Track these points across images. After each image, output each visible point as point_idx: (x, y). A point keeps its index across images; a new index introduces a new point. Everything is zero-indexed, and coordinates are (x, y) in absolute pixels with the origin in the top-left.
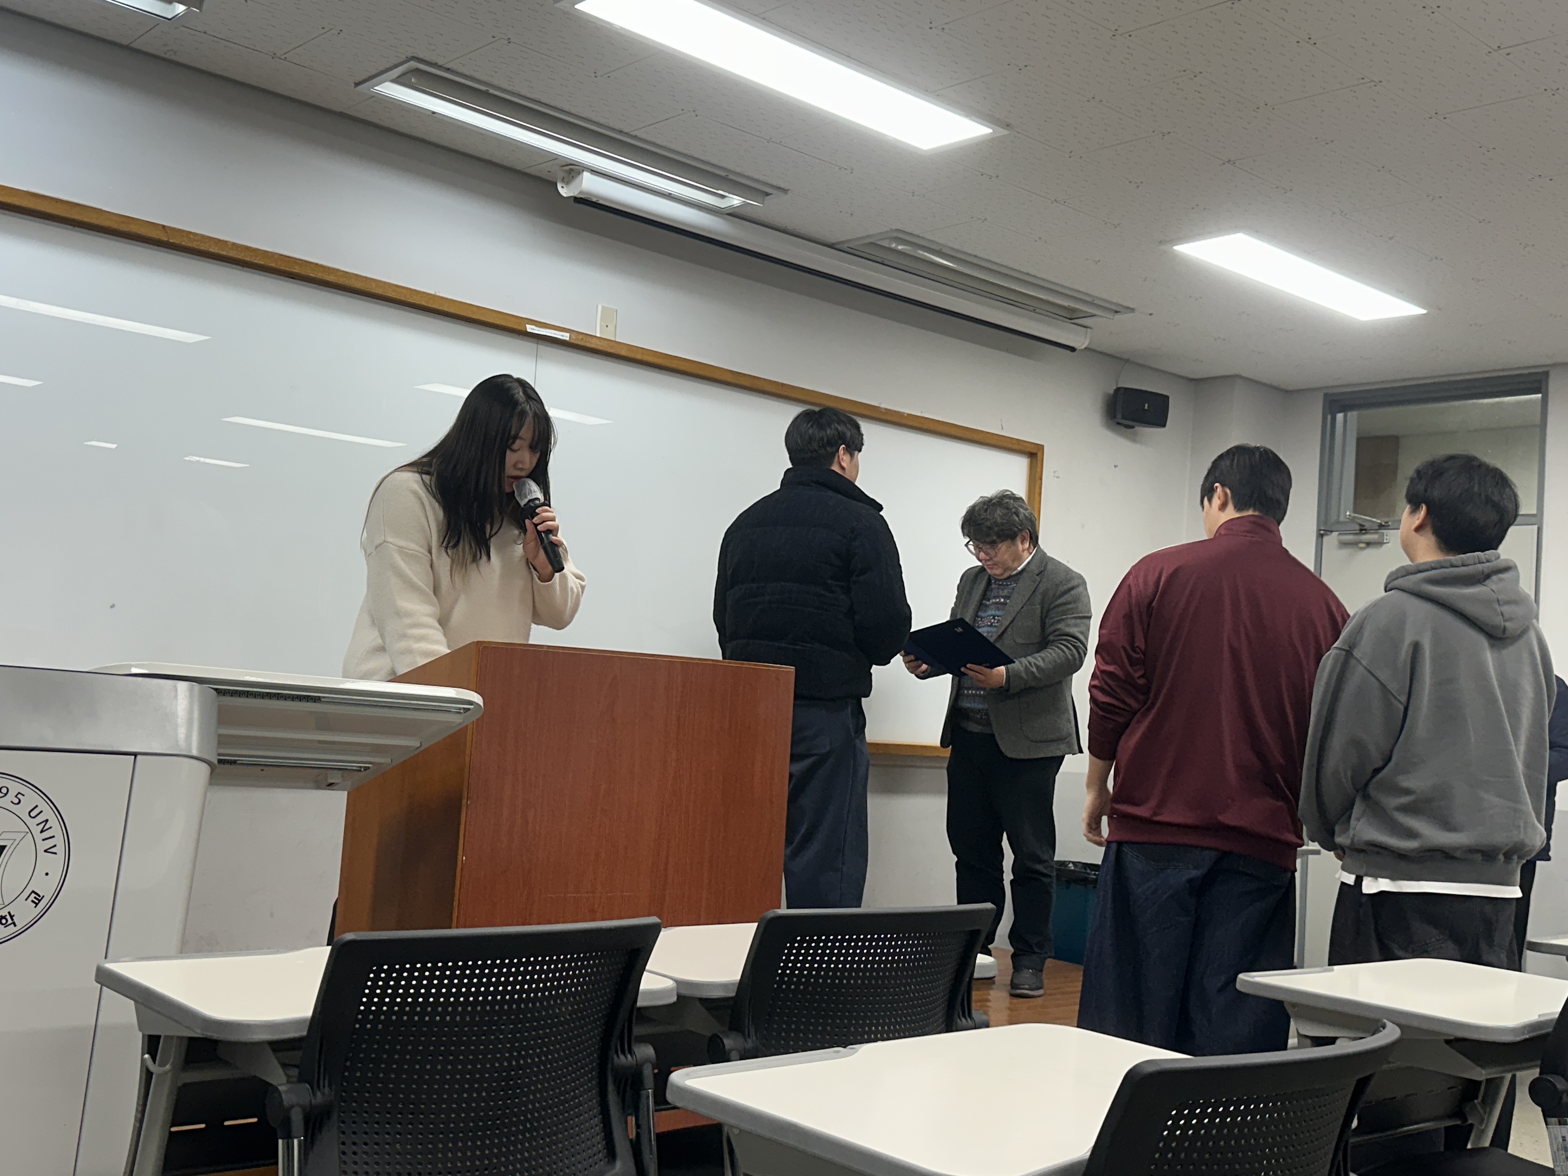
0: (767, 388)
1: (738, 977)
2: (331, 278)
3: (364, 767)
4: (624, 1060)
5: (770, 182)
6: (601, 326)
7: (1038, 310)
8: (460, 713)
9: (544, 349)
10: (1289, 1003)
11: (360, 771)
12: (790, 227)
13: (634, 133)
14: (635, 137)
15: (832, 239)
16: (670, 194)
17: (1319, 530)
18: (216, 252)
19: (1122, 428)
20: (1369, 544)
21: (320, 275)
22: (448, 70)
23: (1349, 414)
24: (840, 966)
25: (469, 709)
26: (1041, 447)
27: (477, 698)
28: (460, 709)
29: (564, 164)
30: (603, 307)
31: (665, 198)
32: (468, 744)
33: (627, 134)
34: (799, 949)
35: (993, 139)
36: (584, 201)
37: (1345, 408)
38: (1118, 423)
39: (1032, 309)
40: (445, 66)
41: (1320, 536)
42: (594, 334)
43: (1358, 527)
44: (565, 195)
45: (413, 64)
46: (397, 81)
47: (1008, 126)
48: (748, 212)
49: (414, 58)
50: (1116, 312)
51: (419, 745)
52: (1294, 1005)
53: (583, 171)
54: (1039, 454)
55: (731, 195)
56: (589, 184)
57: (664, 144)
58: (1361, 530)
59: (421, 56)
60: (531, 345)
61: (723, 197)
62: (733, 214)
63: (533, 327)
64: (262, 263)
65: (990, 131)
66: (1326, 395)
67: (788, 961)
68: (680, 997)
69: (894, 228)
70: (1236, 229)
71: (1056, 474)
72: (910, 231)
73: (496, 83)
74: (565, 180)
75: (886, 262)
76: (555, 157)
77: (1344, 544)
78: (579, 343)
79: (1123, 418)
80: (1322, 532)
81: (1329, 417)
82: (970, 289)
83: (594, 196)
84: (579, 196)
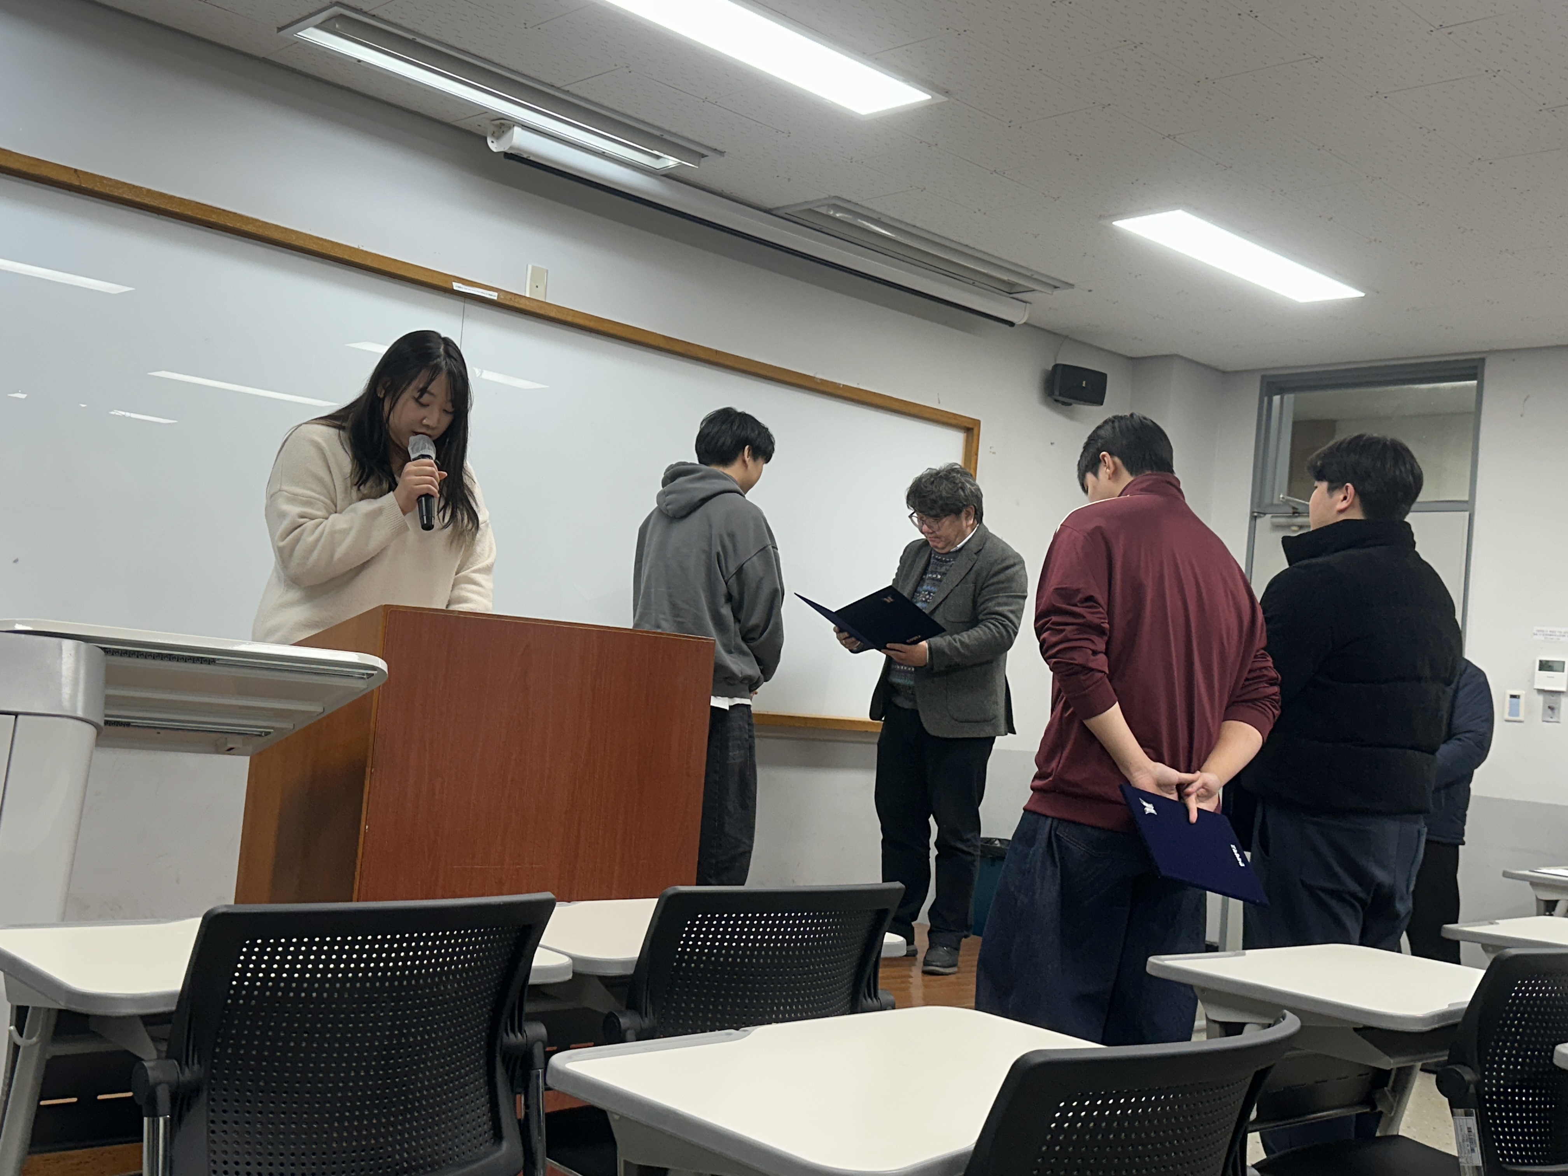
0: (701, 355)
1: (637, 955)
2: (250, 228)
3: (265, 732)
4: (514, 1039)
5: (706, 143)
6: (531, 285)
7: (977, 283)
8: (363, 678)
9: (472, 308)
10: (1199, 987)
11: (260, 736)
12: (727, 191)
13: (566, 88)
14: (567, 92)
15: (769, 205)
16: (604, 152)
17: (1252, 512)
18: (130, 198)
19: (1060, 405)
21: (238, 225)
22: (373, 16)
23: (1286, 397)
24: (742, 944)
25: (373, 675)
26: (977, 423)
27: (381, 664)
28: (363, 674)
29: (495, 118)
30: (533, 267)
31: (598, 157)
32: (374, 711)
33: (559, 89)
34: (699, 927)
35: (932, 105)
36: (514, 157)
37: (1282, 390)
38: (1056, 401)
39: (971, 282)
40: (369, 12)
41: (1254, 518)
42: (523, 295)
43: (1291, 511)
44: (495, 150)
45: (337, 10)
46: (321, 27)
47: (947, 93)
48: (684, 174)
49: (338, 4)
50: (1056, 287)
51: (322, 711)
52: (1203, 990)
53: (514, 126)
54: (976, 430)
55: (666, 156)
56: (520, 139)
57: (597, 100)
58: (1294, 513)
59: (346, 2)
60: (456, 304)
61: (658, 157)
62: (668, 176)
63: (460, 285)
64: (178, 211)
65: (929, 97)
66: (1263, 377)
67: (688, 938)
68: (575, 974)
69: (833, 194)
70: (1173, 205)
71: (993, 450)
72: (848, 199)
73: (422, 31)
74: (495, 135)
75: (823, 230)
76: (485, 111)
77: (1276, 527)
78: (507, 303)
79: (1060, 395)
80: (1256, 514)
81: (1266, 399)
82: (908, 260)
83: (525, 152)
84: (510, 152)
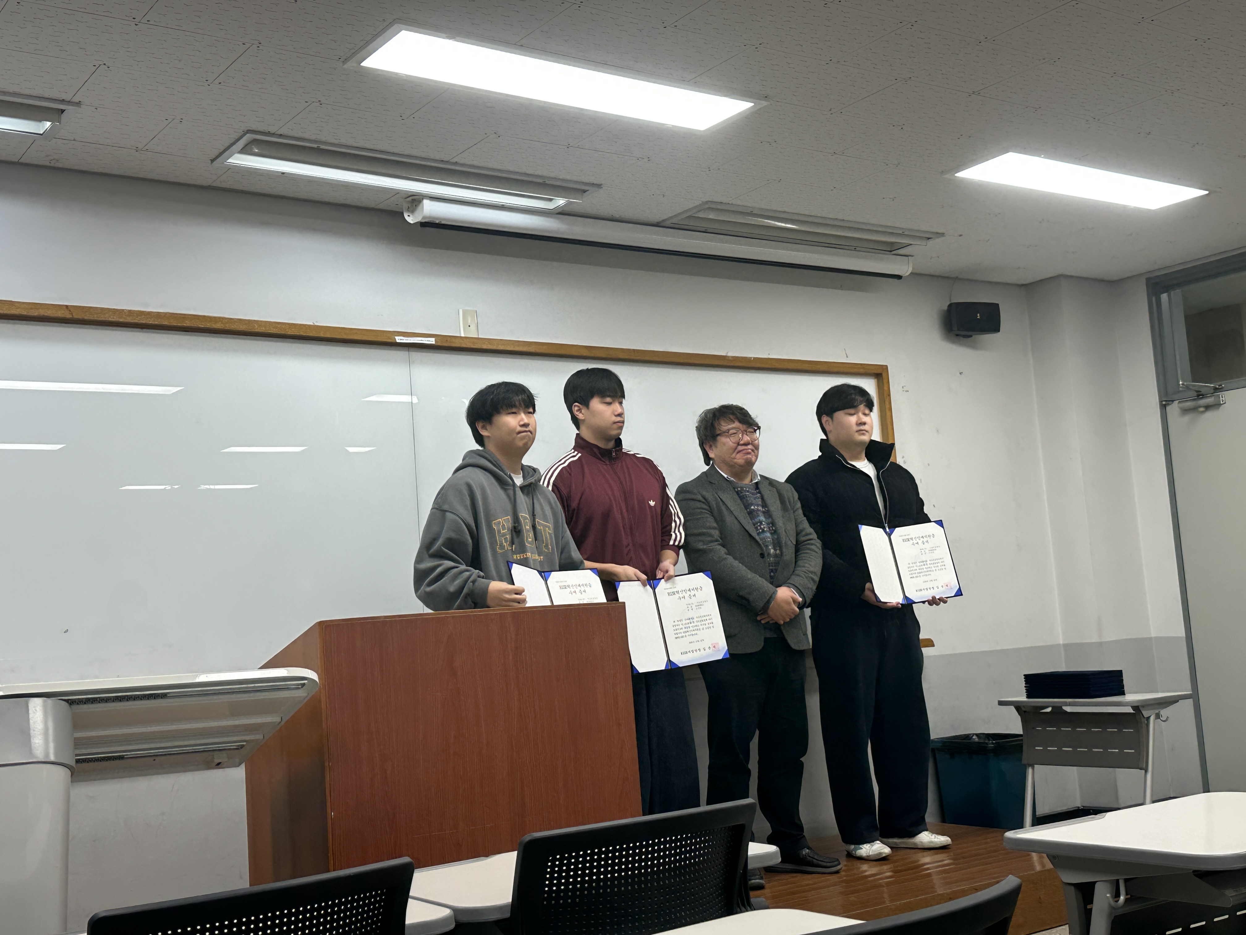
0: (621, 356)
3: (240, 745)
5: (583, 181)
6: (464, 326)
8: (297, 689)
9: (416, 355)
12: (617, 215)
14: (455, 163)
15: (656, 219)
16: (503, 205)
17: (1161, 402)
19: (962, 338)
20: (1208, 407)
22: (281, 136)
23: (1172, 293)
25: (305, 684)
26: (885, 368)
27: (313, 675)
28: (298, 685)
29: (407, 196)
30: (463, 310)
31: (499, 210)
33: (447, 162)
34: (560, 867)
35: (757, 110)
36: (428, 225)
37: (1167, 289)
38: (957, 335)
40: (276, 133)
41: (1163, 407)
42: (459, 335)
43: (1195, 394)
44: (412, 222)
45: (249, 137)
46: (243, 152)
47: (766, 97)
49: (249, 131)
50: (929, 239)
51: (280, 720)
53: (423, 199)
54: (884, 375)
55: (554, 198)
56: (430, 209)
57: (482, 165)
58: (1198, 396)
59: (254, 127)
60: (402, 354)
62: (561, 213)
63: (401, 337)
65: (751, 104)
66: (1148, 280)
67: (552, 879)
68: (459, 924)
69: (708, 200)
71: (905, 389)
73: (324, 139)
74: (409, 210)
77: (1185, 411)
78: (445, 344)
79: (958, 330)
80: (1164, 403)
81: (1154, 299)
83: (437, 219)
84: (424, 221)
